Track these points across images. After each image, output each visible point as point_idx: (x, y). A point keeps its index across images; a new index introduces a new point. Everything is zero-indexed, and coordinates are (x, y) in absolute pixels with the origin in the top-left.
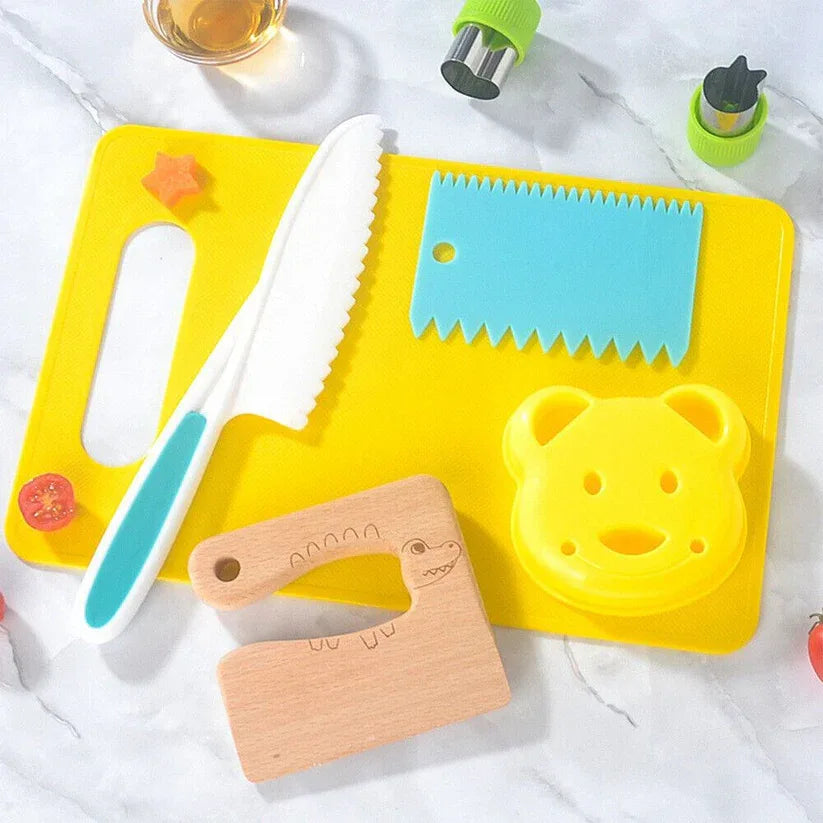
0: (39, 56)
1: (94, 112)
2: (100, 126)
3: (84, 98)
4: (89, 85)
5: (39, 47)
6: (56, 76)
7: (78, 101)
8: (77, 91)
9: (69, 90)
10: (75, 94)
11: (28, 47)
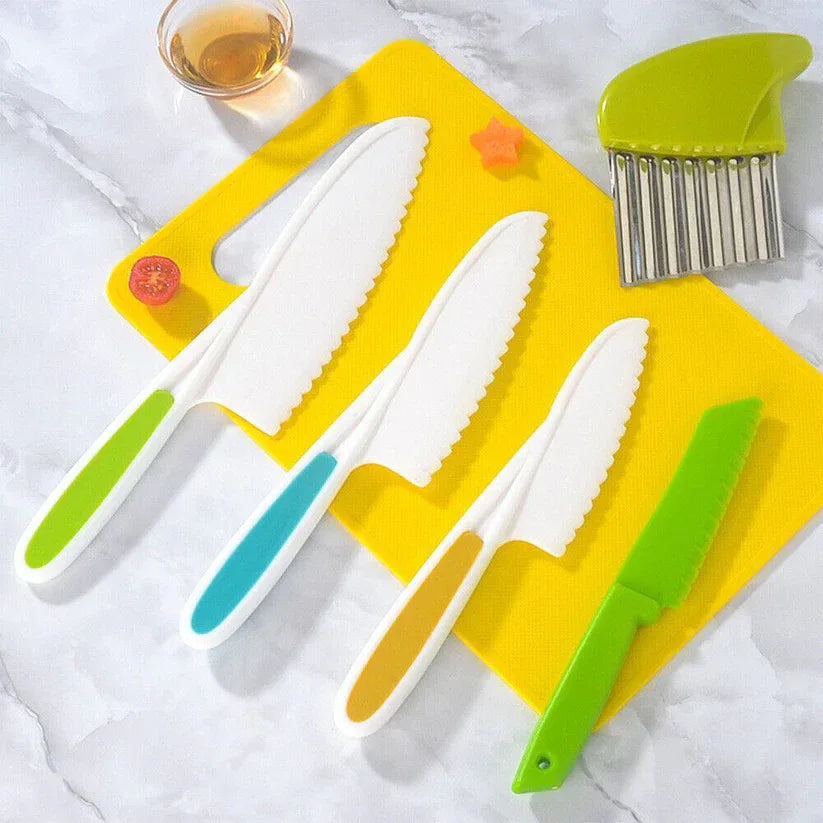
0: (82, 170)
1: (134, 225)
2: (140, 239)
3: (124, 212)
4: (128, 199)
5: (81, 161)
6: (98, 190)
7: (119, 214)
8: (117, 204)
9: (111, 203)
10: (116, 208)
11: (71, 161)
